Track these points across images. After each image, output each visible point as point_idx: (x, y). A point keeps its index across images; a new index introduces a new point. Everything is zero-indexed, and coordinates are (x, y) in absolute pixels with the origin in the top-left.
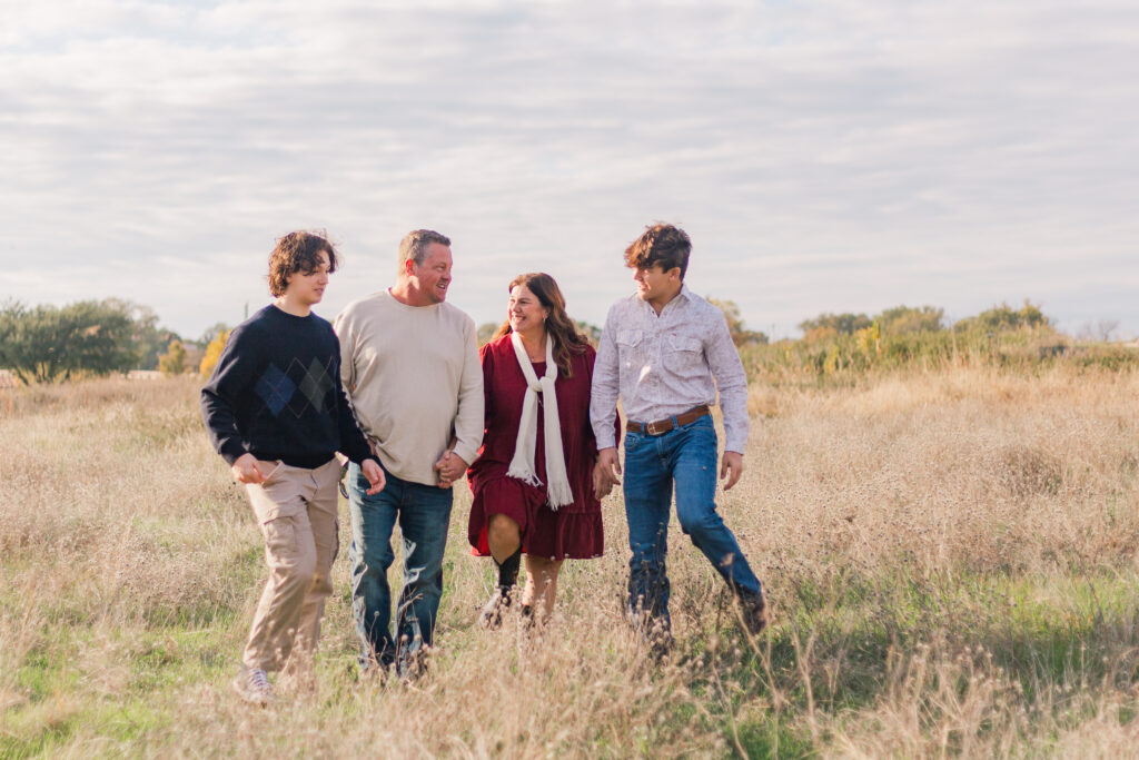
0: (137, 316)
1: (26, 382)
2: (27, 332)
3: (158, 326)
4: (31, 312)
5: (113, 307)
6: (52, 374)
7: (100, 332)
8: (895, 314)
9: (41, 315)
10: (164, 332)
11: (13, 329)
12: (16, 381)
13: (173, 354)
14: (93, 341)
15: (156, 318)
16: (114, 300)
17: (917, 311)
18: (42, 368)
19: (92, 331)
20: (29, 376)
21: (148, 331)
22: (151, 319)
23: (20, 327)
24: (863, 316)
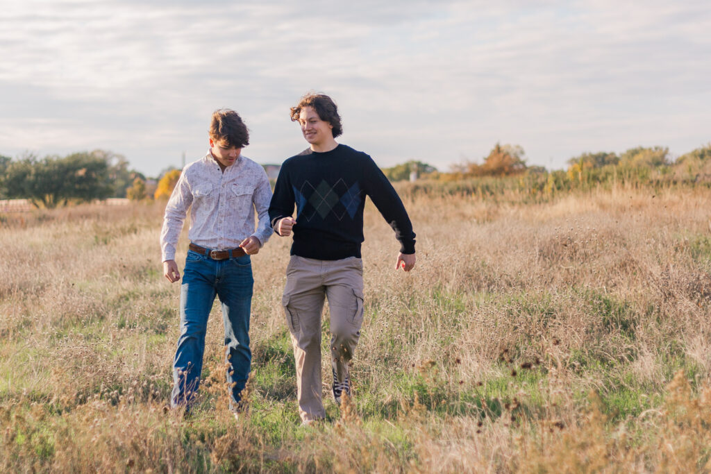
0: (114, 162)
1: (37, 206)
2: (37, 175)
3: (130, 168)
4: (41, 161)
5: (99, 156)
6: (56, 201)
7: (86, 173)
8: (635, 152)
9: (48, 162)
10: (133, 172)
11: (29, 172)
12: (32, 207)
13: (136, 187)
14: (81, 180)
15: (127, 163)
16: (99, 151)
17: (650, 149)
18: (48, 198)
19: (81, 172)
20: (40, 203)
21: (121, 171)
22: (124, 164)
23: (33, 171)
24: (612, 154)
